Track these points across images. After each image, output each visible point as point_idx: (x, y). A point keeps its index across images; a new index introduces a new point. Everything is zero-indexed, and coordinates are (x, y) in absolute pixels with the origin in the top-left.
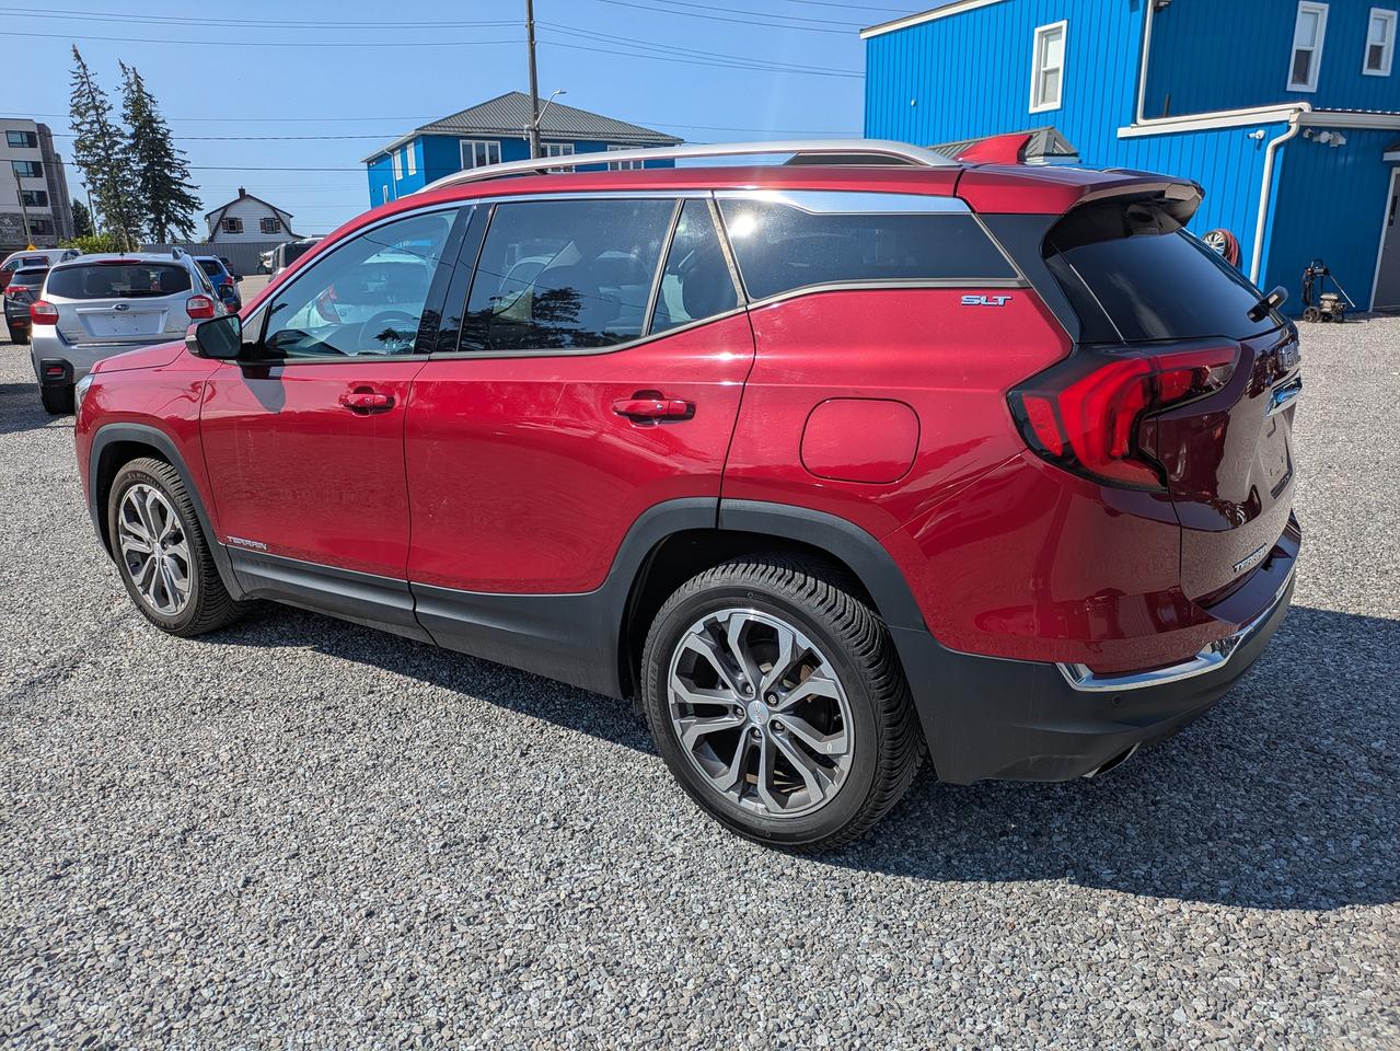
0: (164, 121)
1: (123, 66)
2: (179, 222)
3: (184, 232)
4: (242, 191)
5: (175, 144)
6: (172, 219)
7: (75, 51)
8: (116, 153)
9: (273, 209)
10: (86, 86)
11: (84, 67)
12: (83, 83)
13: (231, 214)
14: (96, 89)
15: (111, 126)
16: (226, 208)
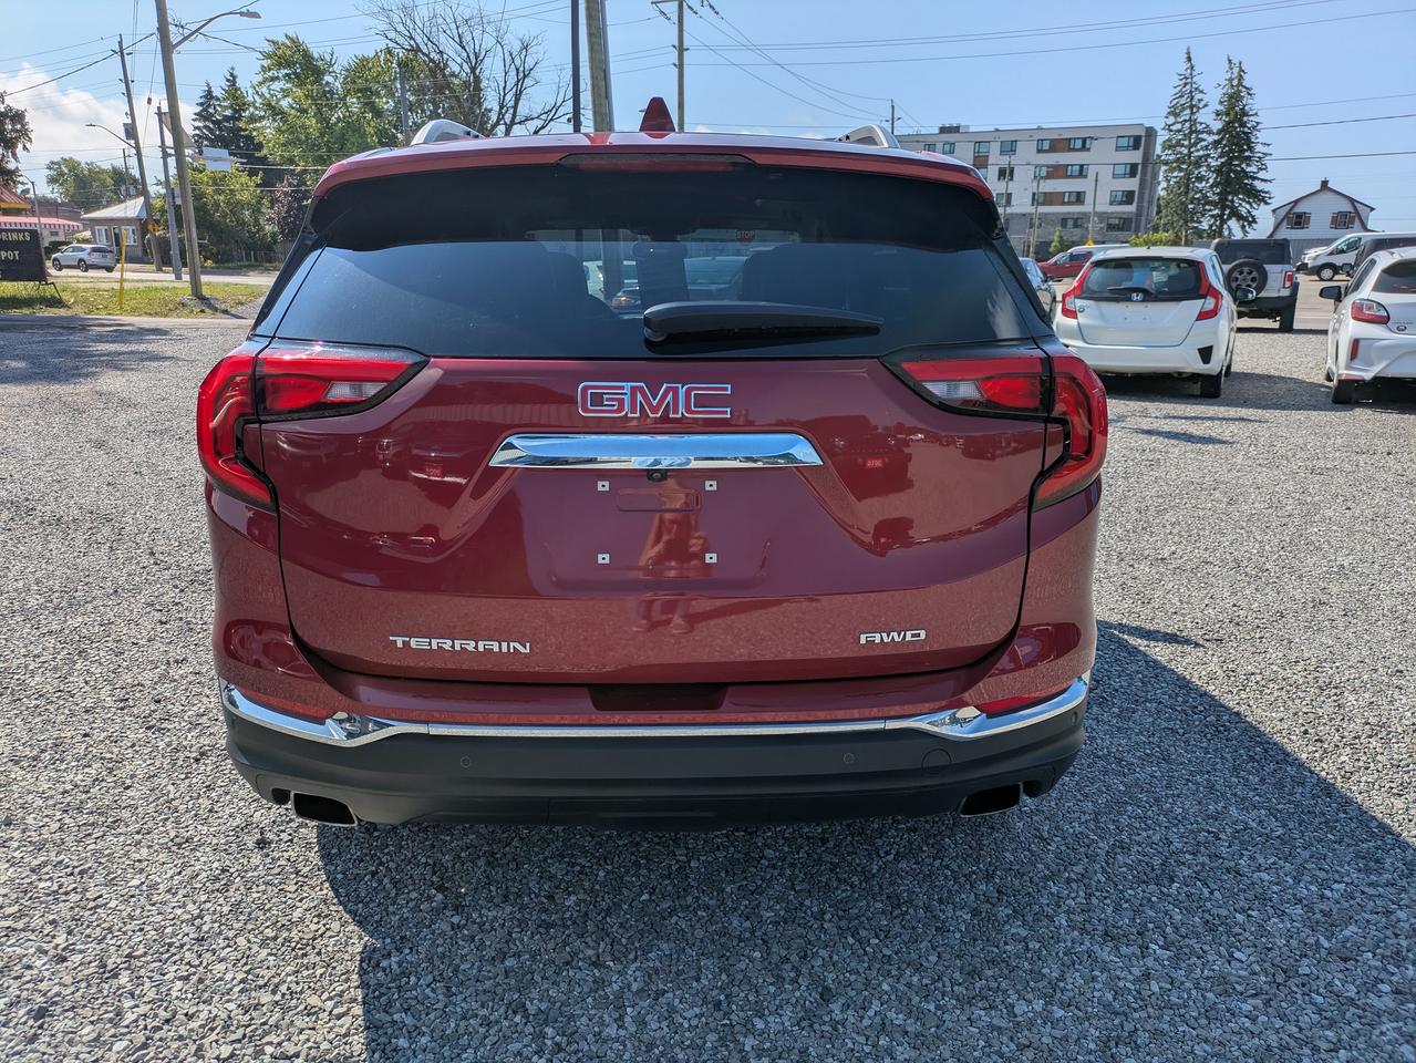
0: (1256, 114)
1: (1230, 61)
2: (1240, 217)
3: (1243, 227)
4: (1325, 184)
5: (1261, 137)
6: (1235, 214)
7: (1188, 53)
8: (1198, 151)
9: (1352, 201)
10: (1188, 87)
11: (1192, 68)
12: (1186, 84)
13: (1299, 209)
14: (1196, 89)
15: (1201, 124)
16: (1296, 202)
